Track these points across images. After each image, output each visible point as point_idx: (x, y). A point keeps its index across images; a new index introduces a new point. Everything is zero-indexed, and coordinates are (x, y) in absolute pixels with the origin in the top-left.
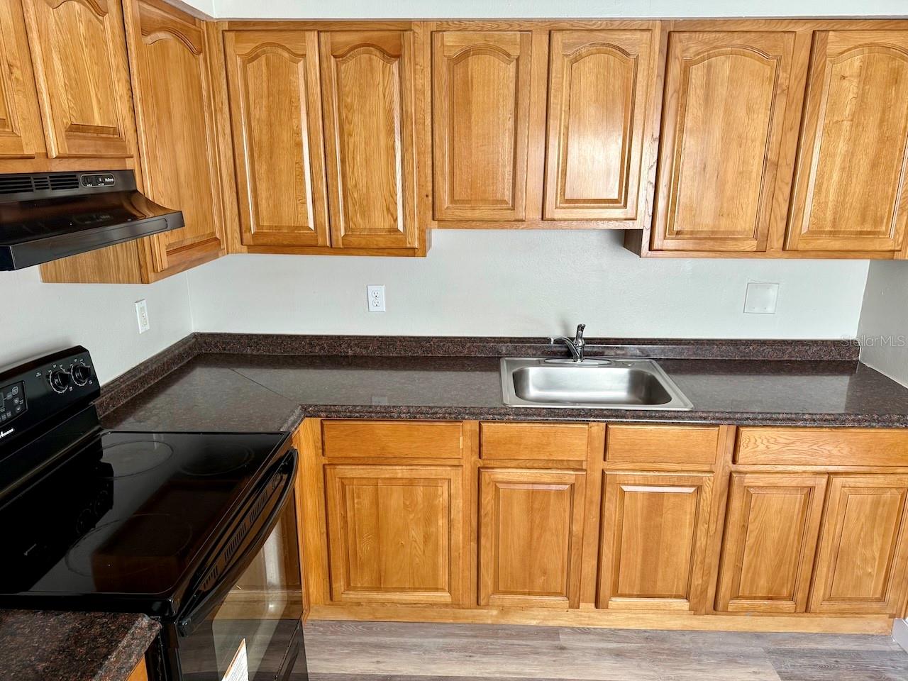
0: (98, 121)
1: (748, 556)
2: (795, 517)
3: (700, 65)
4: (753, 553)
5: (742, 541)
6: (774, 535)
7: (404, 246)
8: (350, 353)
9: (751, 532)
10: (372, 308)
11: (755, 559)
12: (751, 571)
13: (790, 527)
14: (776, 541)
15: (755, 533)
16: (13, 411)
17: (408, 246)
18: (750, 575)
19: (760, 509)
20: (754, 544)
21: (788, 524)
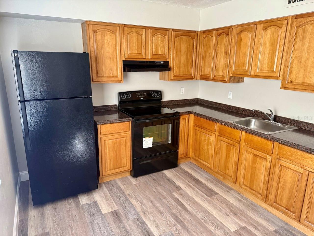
0: (160, 53)
1: (280, 190)
2: (296, 182)
3: (301, 28)
4: (281, 189)
5: (278, 183)
6: (288, 186)
7: (224, 80)
8: (222, 108)
9: (281, 181)
10: (229, 98)
11: (282, 192)
12: (281, 195)
13: (294, 185)
14: (289, 188)
15: (282, 182)
16: (144, 96)
17: (225, 80)
18: (280, 197)
19: (284, 174)
20: (282, 186)
21: (293, 184)
